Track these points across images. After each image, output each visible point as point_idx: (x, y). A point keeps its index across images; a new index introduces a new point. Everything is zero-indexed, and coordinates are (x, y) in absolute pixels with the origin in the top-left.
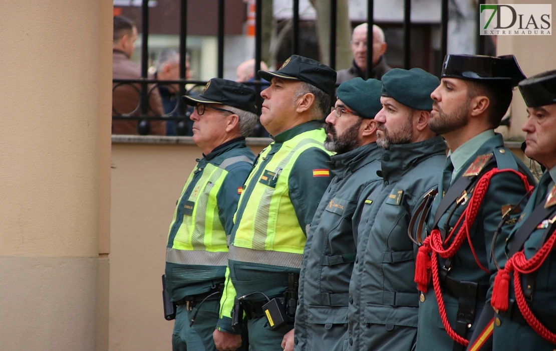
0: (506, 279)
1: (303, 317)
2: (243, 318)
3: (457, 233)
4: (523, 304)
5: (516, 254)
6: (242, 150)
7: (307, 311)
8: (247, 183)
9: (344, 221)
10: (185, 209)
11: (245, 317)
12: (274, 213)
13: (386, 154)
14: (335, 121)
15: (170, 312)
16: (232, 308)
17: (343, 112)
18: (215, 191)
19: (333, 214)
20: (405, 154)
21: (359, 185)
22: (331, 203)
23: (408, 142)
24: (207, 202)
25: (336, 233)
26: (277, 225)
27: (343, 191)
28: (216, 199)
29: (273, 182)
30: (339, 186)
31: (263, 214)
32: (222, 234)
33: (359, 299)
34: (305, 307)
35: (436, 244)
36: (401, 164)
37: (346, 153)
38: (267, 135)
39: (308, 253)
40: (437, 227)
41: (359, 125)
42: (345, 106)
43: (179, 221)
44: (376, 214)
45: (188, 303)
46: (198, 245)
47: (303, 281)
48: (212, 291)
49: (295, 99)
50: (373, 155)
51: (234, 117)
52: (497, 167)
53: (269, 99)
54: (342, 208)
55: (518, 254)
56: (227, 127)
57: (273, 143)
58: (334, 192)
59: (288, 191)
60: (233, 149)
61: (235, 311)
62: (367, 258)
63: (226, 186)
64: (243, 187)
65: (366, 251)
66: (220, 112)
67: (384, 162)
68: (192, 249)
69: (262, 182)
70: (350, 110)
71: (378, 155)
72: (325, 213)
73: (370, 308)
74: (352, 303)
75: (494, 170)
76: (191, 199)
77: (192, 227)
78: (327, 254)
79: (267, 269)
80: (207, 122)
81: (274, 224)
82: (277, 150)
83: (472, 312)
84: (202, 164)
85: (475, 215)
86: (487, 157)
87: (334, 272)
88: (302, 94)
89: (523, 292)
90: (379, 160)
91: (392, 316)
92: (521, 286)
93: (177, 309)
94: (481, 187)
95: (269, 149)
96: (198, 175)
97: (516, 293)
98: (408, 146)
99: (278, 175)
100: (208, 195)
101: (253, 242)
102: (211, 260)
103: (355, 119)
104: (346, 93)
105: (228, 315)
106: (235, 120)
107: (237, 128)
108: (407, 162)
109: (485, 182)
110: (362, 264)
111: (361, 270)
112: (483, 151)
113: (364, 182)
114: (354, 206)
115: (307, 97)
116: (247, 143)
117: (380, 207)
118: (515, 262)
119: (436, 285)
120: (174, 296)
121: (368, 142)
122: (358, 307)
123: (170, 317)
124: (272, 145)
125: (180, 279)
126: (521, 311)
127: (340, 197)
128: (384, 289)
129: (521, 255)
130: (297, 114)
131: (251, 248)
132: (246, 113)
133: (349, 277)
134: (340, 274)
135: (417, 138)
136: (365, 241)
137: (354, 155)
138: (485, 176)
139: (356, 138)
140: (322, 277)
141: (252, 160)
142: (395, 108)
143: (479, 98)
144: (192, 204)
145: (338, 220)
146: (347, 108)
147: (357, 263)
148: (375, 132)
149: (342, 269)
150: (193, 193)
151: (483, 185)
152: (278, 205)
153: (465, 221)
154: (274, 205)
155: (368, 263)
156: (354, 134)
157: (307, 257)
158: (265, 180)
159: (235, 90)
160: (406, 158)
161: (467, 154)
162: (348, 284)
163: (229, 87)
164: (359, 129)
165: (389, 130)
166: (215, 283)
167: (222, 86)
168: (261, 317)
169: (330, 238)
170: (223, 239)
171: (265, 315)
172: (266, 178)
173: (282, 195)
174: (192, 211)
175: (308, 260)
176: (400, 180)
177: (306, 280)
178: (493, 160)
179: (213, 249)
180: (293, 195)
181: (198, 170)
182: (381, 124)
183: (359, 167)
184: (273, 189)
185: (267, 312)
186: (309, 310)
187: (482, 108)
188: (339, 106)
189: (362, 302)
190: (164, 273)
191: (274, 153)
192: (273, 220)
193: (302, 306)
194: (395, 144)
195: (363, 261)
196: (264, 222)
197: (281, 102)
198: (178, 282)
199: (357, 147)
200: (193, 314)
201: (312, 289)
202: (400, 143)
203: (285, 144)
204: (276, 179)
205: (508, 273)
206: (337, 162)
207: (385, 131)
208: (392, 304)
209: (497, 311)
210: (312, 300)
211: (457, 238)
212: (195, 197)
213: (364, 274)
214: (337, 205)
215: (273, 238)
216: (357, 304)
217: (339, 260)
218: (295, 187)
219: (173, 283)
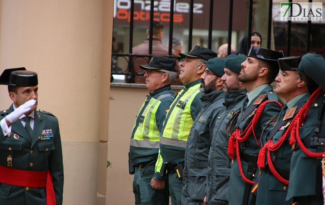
0: (264, 153)
1: (187, 173)
2: (166, 173)
3: (248, 130)
4: (271, 165)
5: (269, 141)
6: (168, 91)
7: (188, 170)
8: (171, 107)
9: (206, 126)
10: (140, 119)
11: (167, 173)
12: (183, 122)
13: (227, 95)
14: (205, 78)
15: (132, 171)
16: (161, 168)
17: (209, 74)
18: (155, 111)
19: (201, 123)
20: (236, 95)
21: (214, 109)
22: (200, 118)
23: (237, 89)
24: (150, 116)
25: (202, 132)
26: (184, 127)
27: (206, 113)
28: (155, 115)
29: (183, 106)
30: (205, 110)
31: (178, 121)
32: (158, 132)
33: (213, 164)
34: (187, 168)
35: (237, 136)
36: (234, 100)
37: (209, 94)
38: (182, 84)
39: (189, 142)
40: (239, 128)
41: (216, 80)
42: (209, 70)
43: (137, 125)
44: (221, 123)
45: (140, 166)
46: (146, 138)
47: (186, 155)
48: (152, 160)
49: (196, 67)
50: (222, 95)
51: (166, 75)
52: (268, 100)
53: (184, 67)
54: (205, 120)
55: (270, 142)
56: (162, 79)
57: (185, 88)
58: (202, 113)
59: (190, 112)
60: (164, 91)
61: (162, 169)
62: (217, 144)
63: (160, 109)
64: (169, 108)
65: (216, 141)
66: (159, 73)
67: (226, 99)
68: (143, 140)
69: (178, 106)
70: (212, 73)
71: (224, 95)
72: (197, 123)
73: (218, 168)
74: (209, 166)
75: (267, 101)
76: (143, 115)
77: (143, 129)
78: (198, 142)
79: (178, 149)
80: (152, 78)
81: (182, 127)
82: (187, 91)
83: (254, 169)
84: (149, 98)
85: (257, 122)
86: (264, 96)
87: (201, 151)
88: (200, 64)
89: (271, 160)
90: (224, 98)
91: (228, 172)
92: (271, 156)
93: (135, 169)
94: (260, 109)
95: (182, 91)
96: (147, 103)
97: (268, 160)
98: (237, 91)
99: (186, 103)
100: (151, 113)
101: (172, 135)
102: (152, 145)
103: (214, 77)
104: (210, 64)
105: (159, 171)
106: (166, 76)
107: (168, 80)
108: (237, 99)
109: (262, 107)
110: (214, 147)
111: (213, 150)
112: (263, 93)
113: (215, 108)
114: (210, 119)
115: (202, 66)
116: (171, 88)
117: (223, 120)
118: (268, 146)
119: (238, 156)
120: (134, 163)
121: (220, 88)
122: (212, 168)
123: (132, 173)
124: (184, 89)
125: (137, 154)
126: (270, 168)
127: (205, 115)
128: (224, 159)
129: (271, 142)
130: (197, 74)
131: (171, 138)
132: (171, 72)
133: (208, 154)
134: (204, 152)
135: (241, 88)
136: (216, 136)
137: (213, 95)
138: (262, 104)
139: (214, 86)
140: (195, 153)
141: (173, 96)
142: (230, 73)
143: (263, 68)
144: (144, 117)
145: (203, 126)
146: (210, 71)
147: (212, 146)
148: (222, 85)
149: (205, 150)
150: (144, 112)
151: (261, 108)
152: (185, 118)
153: (252, 124)
154: (183, 118)
155: (217, 146)
156: (213, 84)
157: (188, 144)
158: (179, 105)
159: (165, 61)
160: (236, 97)
161: (256, 94)
162: (207, 157)
163: (163, 60)
164: (215, 82)
165: (228, 84)
166: (154, 156)
167: (159, 60)
168: (175, 173)
169: (199, 135)
170: (158, 135)
171: (176, 172)
172: (179, 104)
173: (187, 113)
174: (143, 120)
175: (189, 145)
176: (234, 107)
177: (188, 155)
178: (267, 97)
179: (153, 140)
180: (193, 113)
181: (147, 101)
182: (224, 81)
183: (214, 101)
184: (183, 110)
185: (177, 170)
186: (189, 169)
187: (264, 73)
188: (207, 70)
189: (214, 165)
190: (129, 152)
191: (185, 93)
192: (182, 125)
193: (186, 167)
194: (231, 90)
195: (214, 146)
196: (177, 126)
197: (189, 68)
198: (136, 156)
199: (215, 91)
200: (143, 171)
201: (191, 159)
202: (233, 90)
203: (190, 88)
204: (185, 105)
205: (265, 150)
206: (205, 98)
207: (226, 84)
208: (228, 166)
209: (260, 168)
210: (191, 164)
211: (247, 133)
212: (145, 114)
213: (215, 152)
214: (203, 119)
215: (182, 134)
216: (212, 166)
217: (203, 145)
218: (194, 110)
219: (133, 156)
